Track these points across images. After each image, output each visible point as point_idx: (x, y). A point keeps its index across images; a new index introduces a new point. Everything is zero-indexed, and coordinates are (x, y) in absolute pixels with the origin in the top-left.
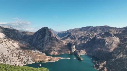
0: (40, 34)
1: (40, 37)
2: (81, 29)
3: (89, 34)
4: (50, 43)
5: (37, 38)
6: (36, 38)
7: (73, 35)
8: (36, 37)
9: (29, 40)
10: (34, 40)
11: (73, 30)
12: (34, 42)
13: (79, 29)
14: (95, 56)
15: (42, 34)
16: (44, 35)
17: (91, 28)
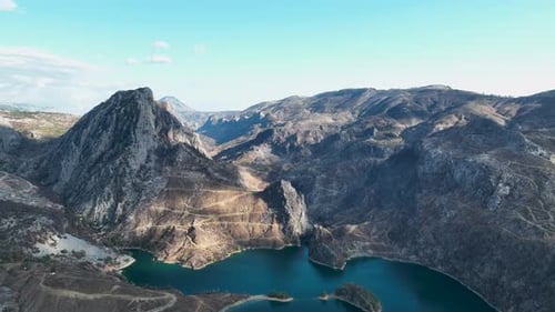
0: (105, 128)
1: (102, 148)
2: (319, 103)
3: (369, 126)
4: (162, 186)
5: (87, 152)
6: (78, 153)
7: (283, 133)
8: (77, 145)
9: (41, 161)
10: (69, 166)
11: (279, 106)
12: (66, 177)
13: (311, 98)
14: (440, 269)
15: (116, 128)
16: (128, 132)
17: (367, 96)
